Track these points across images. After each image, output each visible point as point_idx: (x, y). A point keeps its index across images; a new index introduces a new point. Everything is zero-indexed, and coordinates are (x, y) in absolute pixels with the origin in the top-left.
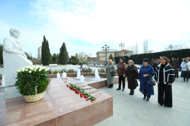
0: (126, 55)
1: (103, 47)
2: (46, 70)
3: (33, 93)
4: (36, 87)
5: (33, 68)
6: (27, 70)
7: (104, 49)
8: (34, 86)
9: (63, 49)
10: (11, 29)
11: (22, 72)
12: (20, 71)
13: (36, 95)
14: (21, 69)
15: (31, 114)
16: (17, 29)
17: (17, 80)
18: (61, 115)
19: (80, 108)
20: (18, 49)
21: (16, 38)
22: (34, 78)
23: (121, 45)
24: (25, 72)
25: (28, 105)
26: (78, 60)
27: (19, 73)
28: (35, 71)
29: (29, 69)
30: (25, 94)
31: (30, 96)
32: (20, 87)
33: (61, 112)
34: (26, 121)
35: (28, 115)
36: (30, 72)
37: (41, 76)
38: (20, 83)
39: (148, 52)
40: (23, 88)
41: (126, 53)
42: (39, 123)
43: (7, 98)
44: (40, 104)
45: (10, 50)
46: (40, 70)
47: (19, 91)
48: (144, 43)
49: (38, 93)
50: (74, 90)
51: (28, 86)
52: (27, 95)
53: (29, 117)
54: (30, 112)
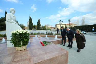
0: (71, 26)
2: (27, 33)
4: (22, 42)
5: (20, 31)
6: (16, 32)
8: (20, 42)
9: (39, 22)
12: (12, 32)
13: (22, 47)
17: (12, 37)
22: (20, 37)
23: (69, 20)
26: (46, 28)
29: (18, 32)
31: (18, 47)
37: (24, 36)
39: (84, 25)
44: (23, 53)
47: (12, 44)
51: (17, 41)
52: (17, 46)
53: (16, 61)
54: (17, 58)
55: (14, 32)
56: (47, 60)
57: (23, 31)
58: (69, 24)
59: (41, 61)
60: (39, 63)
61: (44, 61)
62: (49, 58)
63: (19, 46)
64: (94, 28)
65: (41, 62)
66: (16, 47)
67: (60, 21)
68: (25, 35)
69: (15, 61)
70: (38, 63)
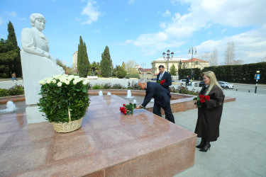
2: (85, 83)
4: (70, 110)
5: (66, 79)
6: (55, 81)
7: (166, 56)
8: (65, 108)
9: (106, 55)
11: (47, 84)
12: (44, 83)
13: (70, 122)
14: (46, 79)
17: (41, 97)
18: (111, 165)
22: (67, 95)
23: (192, 51)
26: (125, 72)
27: (43, 86)
28: (68, 83)
29: (58, 81)
30: (53, 121)
31: (60, 124)
35: (57, 157)
37: (76, 92)
39: (232, 63)
40: (49, 110)
41: (197, 63)
44: (76, 138)
45: (31, 49)
46: (75, 82)
47: (44, 114)
49: (72, 120)
51: (57, 107)
52: (57, 121)
53: (59, 160)
54: (60, 152)
55: (49, 82)
56: (144, 156)
57: (73, 80)
58: (192, 60)
59: (126, 158)
60: (124, 165)
61: (136, 158)
62: (148, 151)
63: (63, 121)
65: (129, 161)
66: (53, 123)
67: (167, 53)
68: (78, 90)
69: (57, 159)
70: (121, 164)
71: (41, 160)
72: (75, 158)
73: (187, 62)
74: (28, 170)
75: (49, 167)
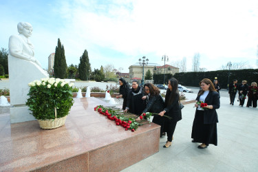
0: (169, 72)
1: (140, 60)
2: (70, 86)
3: (51, 117)
4: (56, 108)
5: (53, 81)
6: (44, 84)
7: (142, 62)
8: (53, 107)
9: (84, 59)
10: (21, 23)
11: (37, 86)
12: (34, 85)
13: (56, 119)
15: (51, 146)
16: (29, 24)
17: (29, 97)
18: (93, 149)
19: (119, 140)
20: (29, 53)
21: (27, 37)
22: (54, 96)
23: (164, 58)
24: (42, 86)
25: (44, 132)
26: (104, 76)
27: (32, 88)
28: (56, 85)
29: (47, 83)
30: (40, 118)
31: (47, 121)
32: (34, 107)
33: (93, 144)
34: (46, 155)
35: (47, 147)
36: (49, 86)
37: (63, 93)
38: (34, 101)
39: (198, 70)
40: (38, 108)
41: (169, 69)
42: (65, 158)
43: (13, 121)
44: (61, 133)
45: (19, 54)
46: (62, 85)
47: (32, 112)
48: (195, 58)
49: (58, 117)
50: (105, 115)
51: (46, 106)
52: (44, 119)
53: (49, 149)
54: (49, 143)
55: (39, 84)
56: (118, 142)
57: (61, 82)
58: (165, 66)
59: (105, 144)
61: (113, 144)
62: (123, 138)
64: (216, 78)
65: (108, 146)
68: (65, 91)
70: (102, 148)
71: (33, 150)
72: (63, 146)
73: (161, 67)
74: (23, 157)
75: (42, 153)
